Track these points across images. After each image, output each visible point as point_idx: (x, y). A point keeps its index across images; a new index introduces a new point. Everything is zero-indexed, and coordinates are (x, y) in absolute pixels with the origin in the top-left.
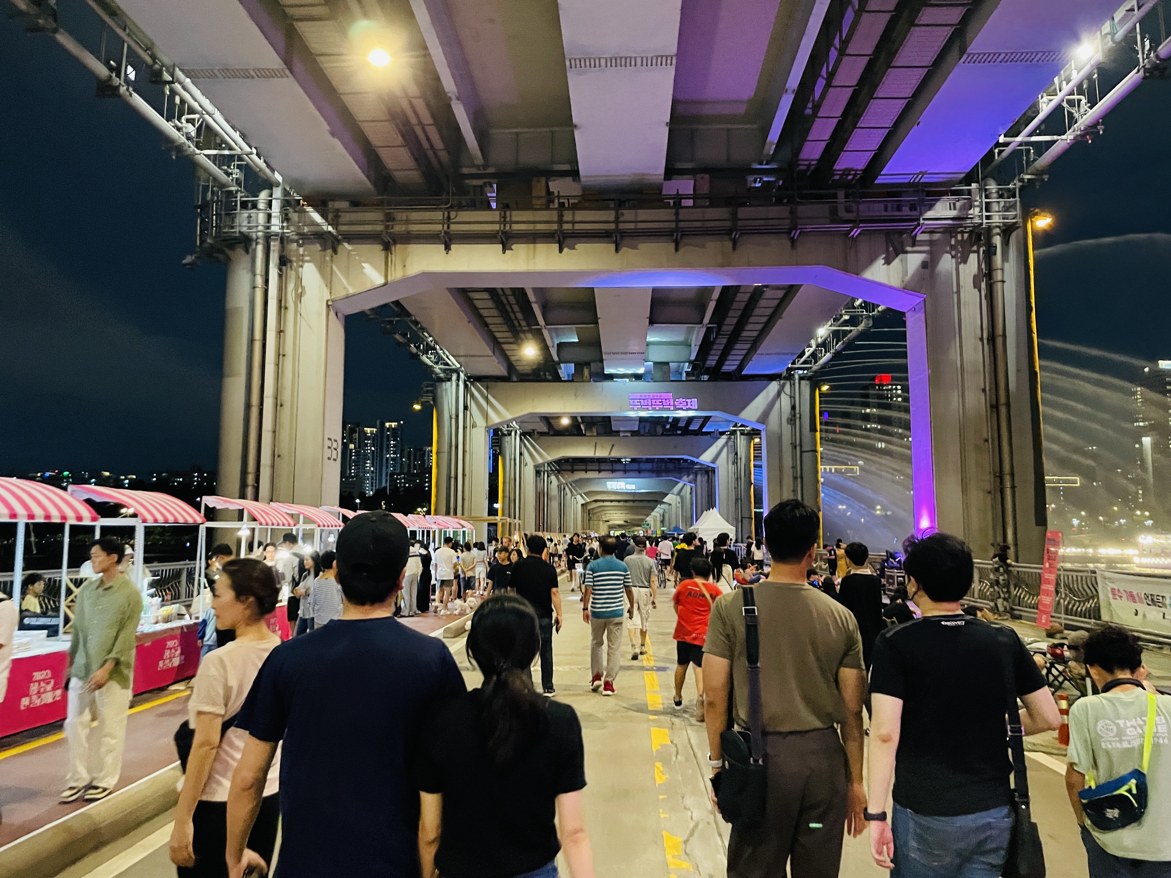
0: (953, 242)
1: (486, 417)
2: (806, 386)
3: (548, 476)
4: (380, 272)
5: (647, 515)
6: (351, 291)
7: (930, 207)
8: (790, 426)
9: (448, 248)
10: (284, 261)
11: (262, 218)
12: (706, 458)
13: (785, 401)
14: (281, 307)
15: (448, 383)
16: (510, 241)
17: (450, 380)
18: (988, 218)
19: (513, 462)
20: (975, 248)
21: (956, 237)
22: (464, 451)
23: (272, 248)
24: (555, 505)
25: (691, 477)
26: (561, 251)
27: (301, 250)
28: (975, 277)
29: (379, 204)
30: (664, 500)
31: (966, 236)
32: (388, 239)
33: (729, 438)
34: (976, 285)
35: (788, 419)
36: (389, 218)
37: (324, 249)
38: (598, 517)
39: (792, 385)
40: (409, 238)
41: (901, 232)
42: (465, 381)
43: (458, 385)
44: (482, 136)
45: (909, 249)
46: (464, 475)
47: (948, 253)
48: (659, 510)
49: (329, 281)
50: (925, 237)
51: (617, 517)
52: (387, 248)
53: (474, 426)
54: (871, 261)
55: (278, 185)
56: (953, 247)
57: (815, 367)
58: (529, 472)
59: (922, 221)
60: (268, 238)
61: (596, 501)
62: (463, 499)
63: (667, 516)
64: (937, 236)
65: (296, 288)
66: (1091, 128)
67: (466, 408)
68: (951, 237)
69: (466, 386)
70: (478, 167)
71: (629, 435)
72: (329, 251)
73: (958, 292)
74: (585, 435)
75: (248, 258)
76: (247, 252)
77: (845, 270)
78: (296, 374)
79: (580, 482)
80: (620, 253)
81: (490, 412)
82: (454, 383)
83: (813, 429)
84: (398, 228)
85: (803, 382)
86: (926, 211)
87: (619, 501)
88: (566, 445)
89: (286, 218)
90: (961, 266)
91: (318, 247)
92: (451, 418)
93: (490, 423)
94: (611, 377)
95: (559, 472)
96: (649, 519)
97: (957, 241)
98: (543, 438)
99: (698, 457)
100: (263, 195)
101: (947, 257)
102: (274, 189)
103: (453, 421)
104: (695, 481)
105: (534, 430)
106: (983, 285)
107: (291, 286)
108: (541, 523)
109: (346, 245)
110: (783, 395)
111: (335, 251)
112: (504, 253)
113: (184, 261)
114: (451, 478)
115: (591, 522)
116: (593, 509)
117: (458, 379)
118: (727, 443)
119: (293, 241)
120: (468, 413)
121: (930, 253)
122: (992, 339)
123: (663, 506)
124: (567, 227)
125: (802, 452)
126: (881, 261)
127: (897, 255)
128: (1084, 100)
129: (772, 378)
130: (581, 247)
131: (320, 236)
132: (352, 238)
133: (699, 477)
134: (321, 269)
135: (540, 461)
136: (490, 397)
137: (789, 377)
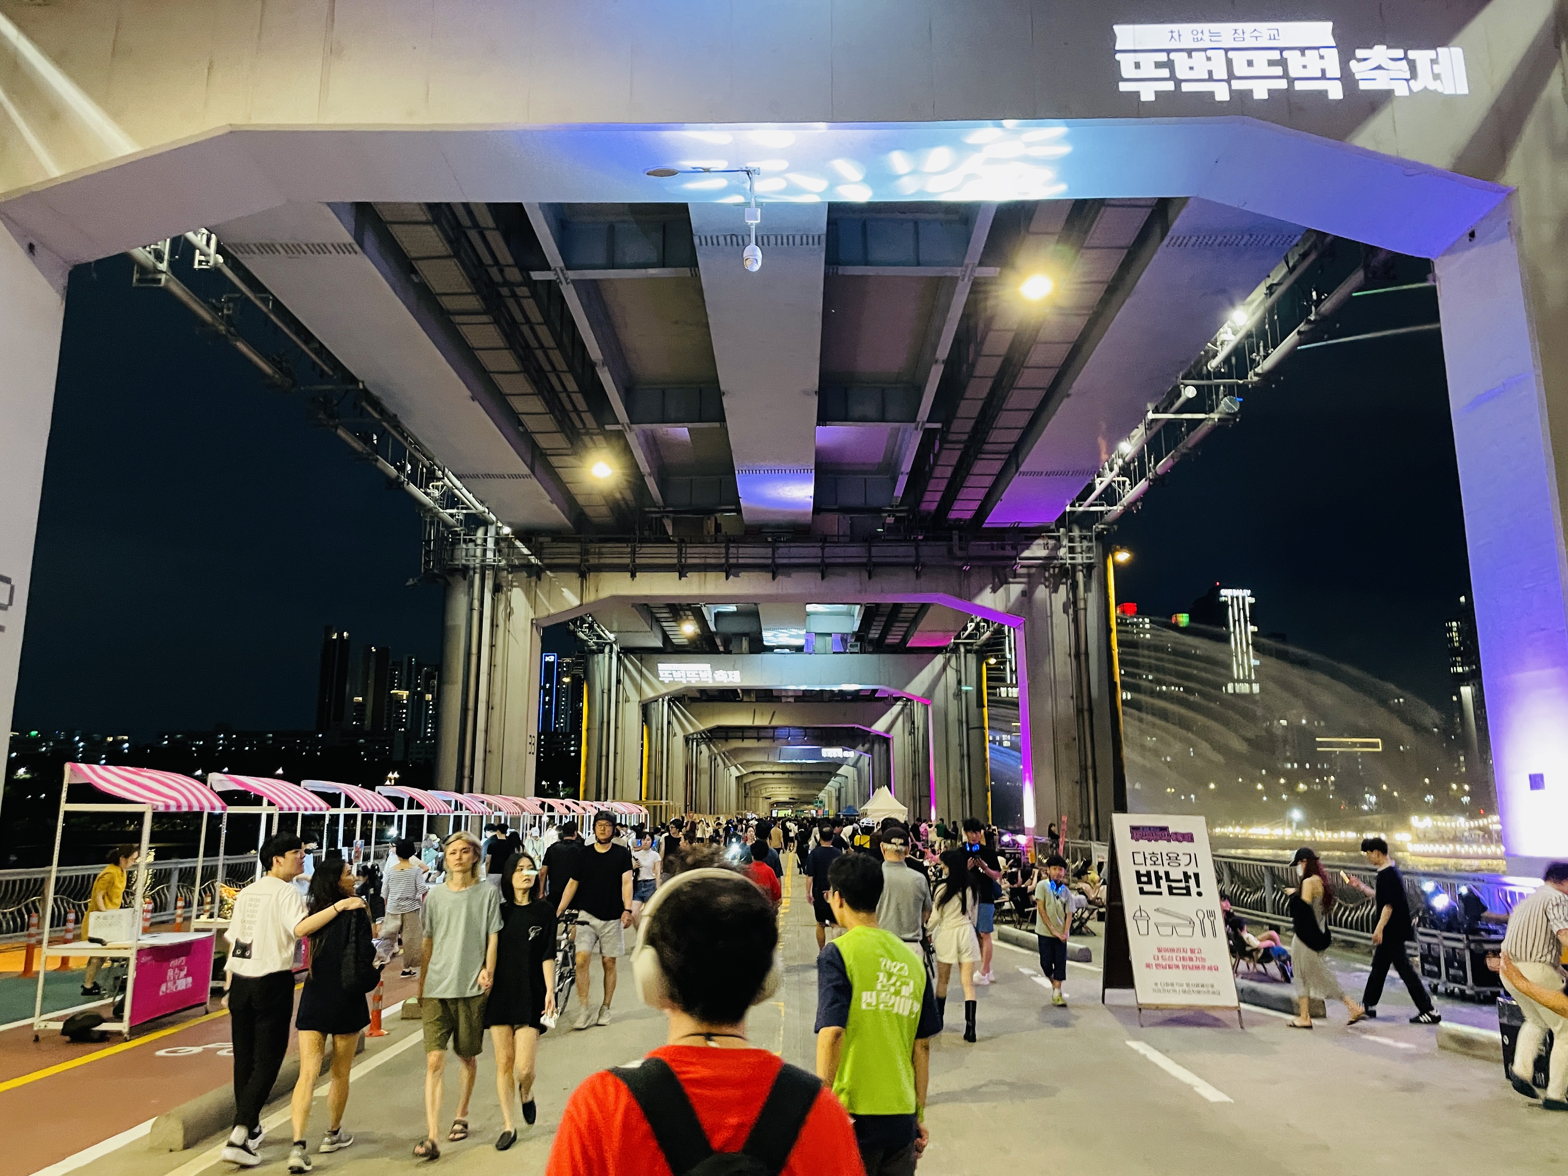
0: (1047, 574)
1: (640, 690)
2: (972, 659)
3: (697, 745)
4: (577, 597)
5: (820, 790)
6: (552, 611)
7: (1027, 547)
8: (956, 702)
9: (633, 576)
10: (497, 589)
11: (479, 552)
12: (880, 726)
13: (951, 674)
14: (494, 625)
15: (601, 655)
16: (686, 570)
17: (602, 652)
18: (1072, 558)
19: (659, 732)
20: (1064, 580)
21: (1049, 571)
22: (616, 728)
23: (487, 576)
24: (705, 779)
25: (867, 746)
26: (727, 578)
27: (510, 577)
28: (1064, 604)
29: (579, 541)
30: (838, 772)
31: (1057, 570)
32: (583, 568)
33: (905, 705)
34: (1065, 611)
35: (954, 694)
36: (585, 553)
37: (529, 576)
38: (756, 792)
39: (958, 658)
40: (601, 568)
41: (1005, 567)
42: (618, 653)
43: (611, 658)
44: (662, 484)
45: (1011, 580)
46: (615, 753)
47: (1042, 583)
48: (833, 784)
49: (533, 602)
50: (1024, 571)
51: (782, 792)
52: (583, 576)
53: (627, 700)
54: (981, 589)
55: (492, 523)
56: (1046, 579)
57: (979, 642)
58: (678, 742)
59: (1018, 561)
60: (483, 568)
61: (754, 773)
62: (615, 779)
63: (843, 791)
64: (1033, 570)
65: (506, 609)
66: (1133, 503)
67: (618, 682)
68: (1045, 571)
69: (619, 659)
70: (659, 508)
71: (792, 700)
72: (534, 578)
73: (1051, 616)
74: (741, 701)
75: (466, 583)
76: (465, 579)
77: (960, 596)
78: (505, 681)
79: (735, 753)
80: (777, 580)
81: (644, 686)
82: (607, 656)
83: (980, 705)
84: (593, 561)
85: (969, 655)
86: (1023, 551)
87: (783, 773)
88: (720, 713)
89: (498, 551)
90: (1053, 595)
91: (525, 574)
92: (603, 692)
93: (644, 698)
94: (770, 649)
95: (710, 740)
96: (822, 795)
97: (1050, 574)
98: (693, 704)
99: (870, 726)
100: (480, 533)
101: (1042, 587)
102: (489, 527)
103: (606, 696)
104: (870, 751)
105: (684, 696)
106: (1071, 611)
107: (501, 607)
108: (691, 805)
109: (548, 573)
110: (949, 669)
111: (539, 578)
112: (680, 579)
113: (408, 584)
114: (601, 756)
115: (748, 800)
116: (750, 782)
117: (611, 651)
118: (902, 710)
119: (504, 570)
120: (621, 686)
121: (1029, 583)
122: (1077, 656)
123: (837, 778)
124: (732, 561)
125: (968, 729)
126: (988, 590)
127: (1001, 586)
128: (1128, 482)
129: (937, 651)
131: (528, 567)
132: (554, 568)
133: (876, 747)
134: (527, 594)
135: (691, 730)
136: (644, 670)
137: (955, 650)
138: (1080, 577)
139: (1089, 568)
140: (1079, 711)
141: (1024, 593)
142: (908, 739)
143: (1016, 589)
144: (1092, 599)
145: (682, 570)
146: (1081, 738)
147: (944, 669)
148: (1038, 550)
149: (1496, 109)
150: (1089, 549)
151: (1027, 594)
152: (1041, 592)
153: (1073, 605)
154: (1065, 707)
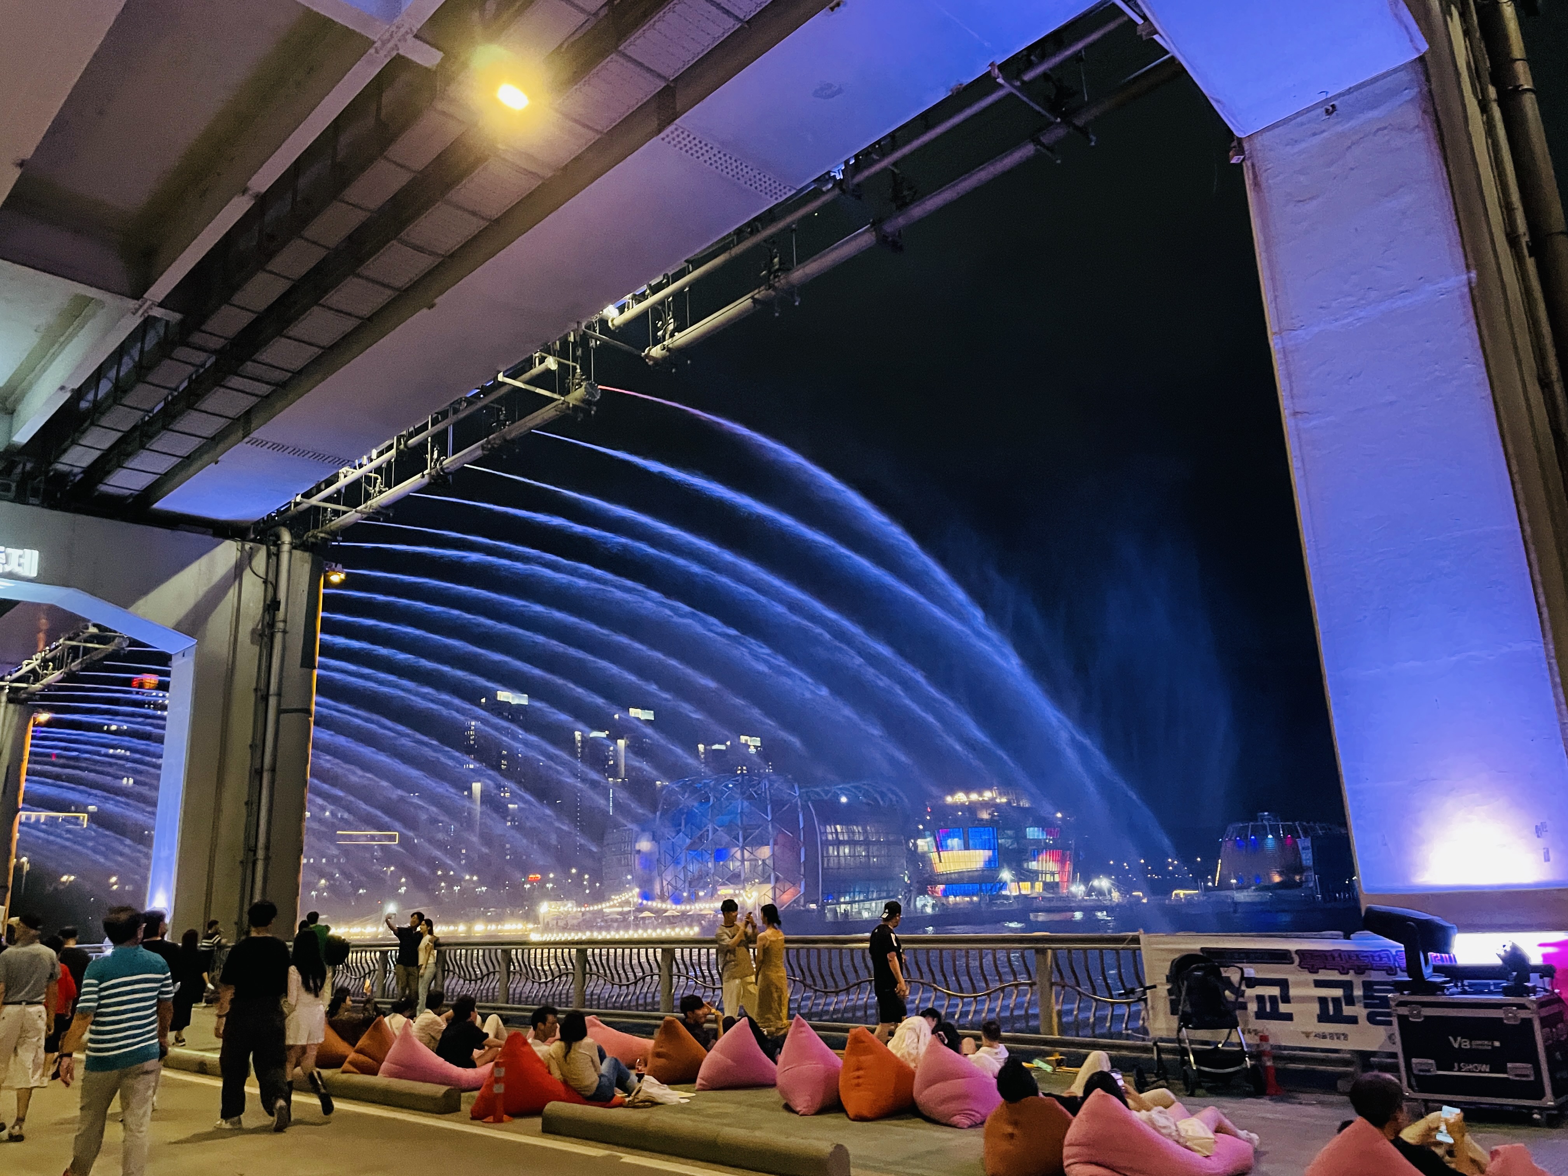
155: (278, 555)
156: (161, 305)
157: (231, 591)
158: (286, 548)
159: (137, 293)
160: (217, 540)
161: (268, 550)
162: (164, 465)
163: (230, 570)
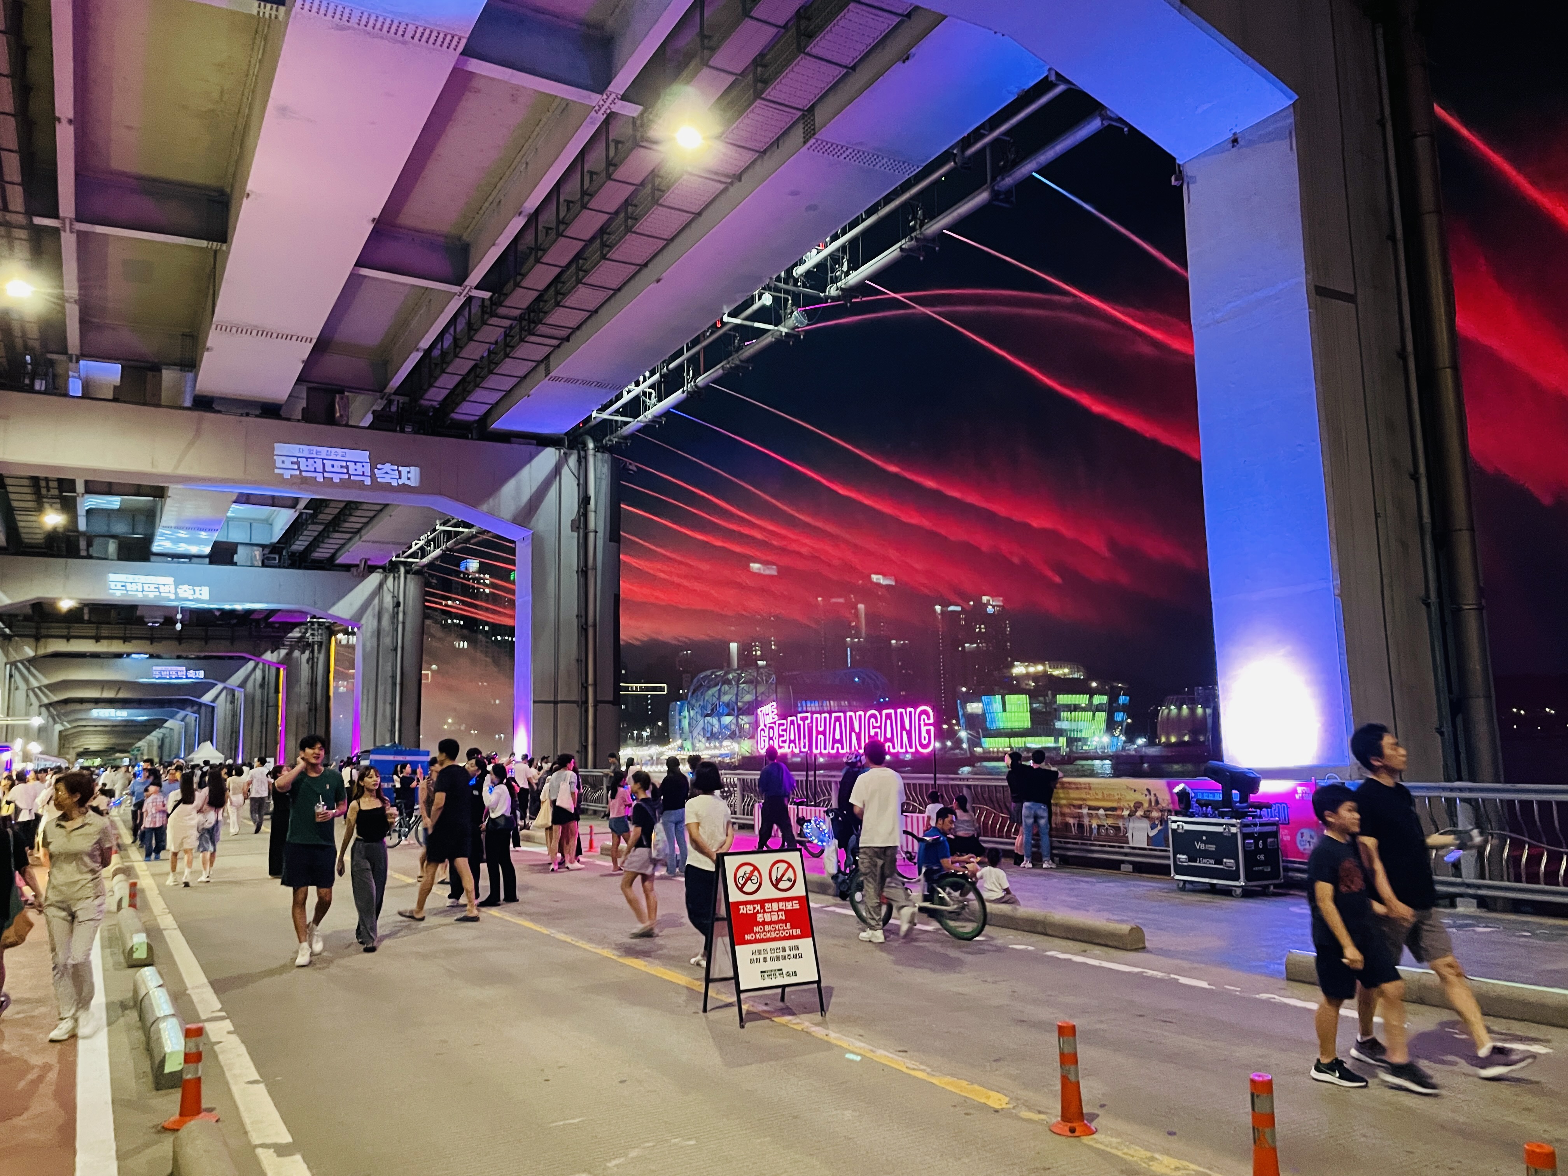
34: (308, 662)
122: (312, 684)
130: (134, 642)
138: (316, 647)
139: (320, 644)
140: (310, 710)
141: (287, 654)
142: (229, 706)
143: (283, 652)
144: (322, 657)
145: (97, 639)
146: (309, 723)
147: (254, 669)
148: (296, 633)
149: (362, 606)
150: (321, 635)
151: (289, 654)
152: (296, 653)
153: (311, 660)
154: (304, 707)
155: (586, 458)
156: (477, 288)
157: (554, 486)
158: (591, 452)
159: (459, 280)
160: (540, 448)
161: (579, 454)
162: (495, 397)
163: (551, 471)
